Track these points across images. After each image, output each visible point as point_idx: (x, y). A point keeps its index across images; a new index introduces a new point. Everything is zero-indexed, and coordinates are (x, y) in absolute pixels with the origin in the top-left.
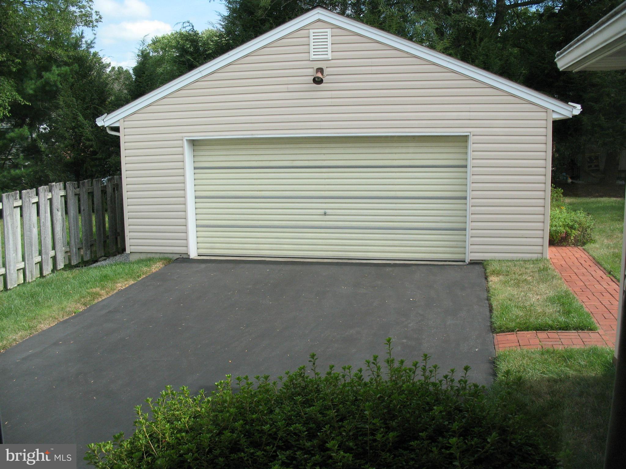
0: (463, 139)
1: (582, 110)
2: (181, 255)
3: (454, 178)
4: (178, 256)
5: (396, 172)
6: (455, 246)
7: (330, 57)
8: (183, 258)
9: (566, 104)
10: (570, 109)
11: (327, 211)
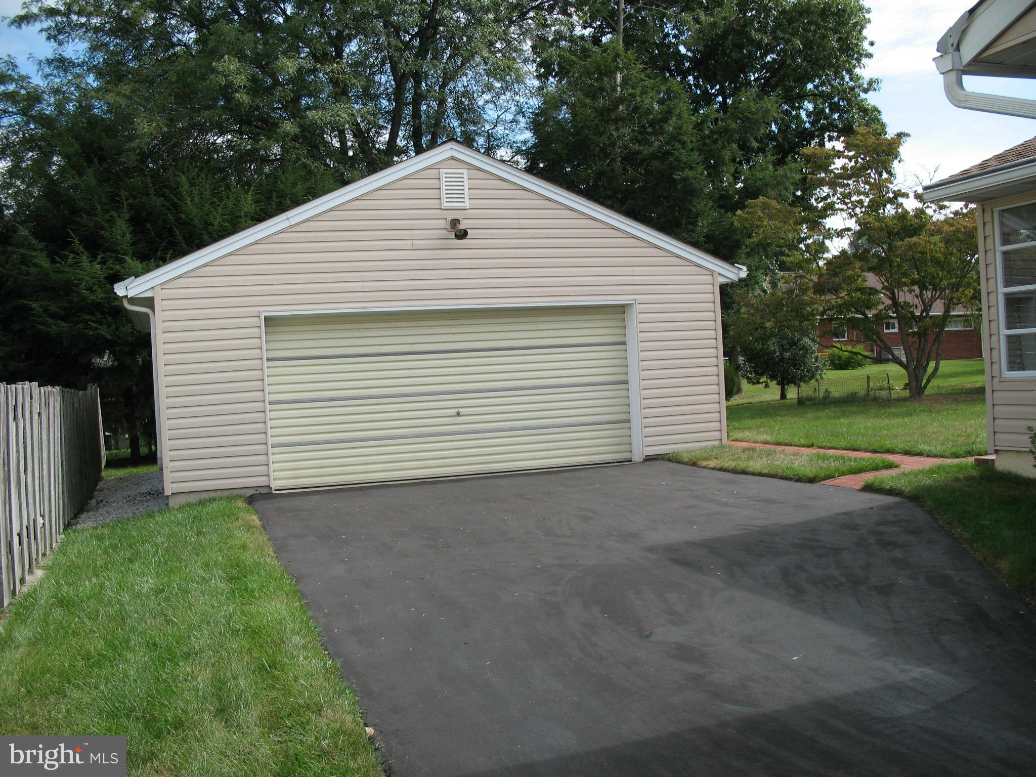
0: (621, 310)
1: (748, 272)
2: (257, 490)
3: (612, 359)
4: (252, 492)
5: (544, 354)
6: (618, 443)
7: (467, 205)
8: (260, 493)
9: (732, 266)
10: (736, 271)
11: (461, 410)
